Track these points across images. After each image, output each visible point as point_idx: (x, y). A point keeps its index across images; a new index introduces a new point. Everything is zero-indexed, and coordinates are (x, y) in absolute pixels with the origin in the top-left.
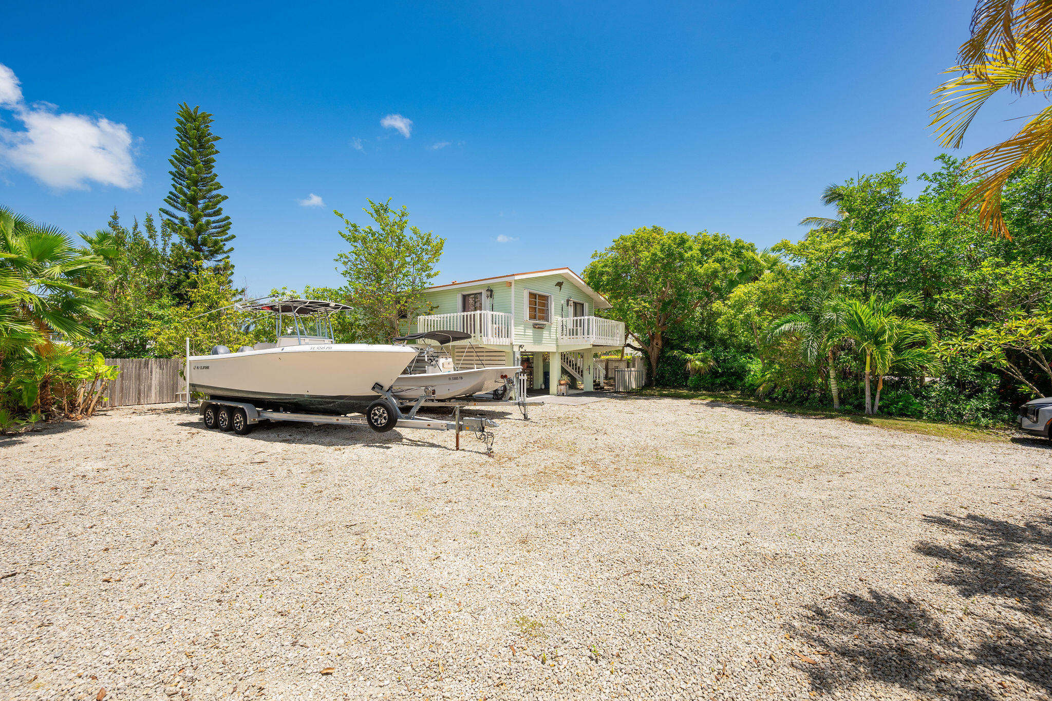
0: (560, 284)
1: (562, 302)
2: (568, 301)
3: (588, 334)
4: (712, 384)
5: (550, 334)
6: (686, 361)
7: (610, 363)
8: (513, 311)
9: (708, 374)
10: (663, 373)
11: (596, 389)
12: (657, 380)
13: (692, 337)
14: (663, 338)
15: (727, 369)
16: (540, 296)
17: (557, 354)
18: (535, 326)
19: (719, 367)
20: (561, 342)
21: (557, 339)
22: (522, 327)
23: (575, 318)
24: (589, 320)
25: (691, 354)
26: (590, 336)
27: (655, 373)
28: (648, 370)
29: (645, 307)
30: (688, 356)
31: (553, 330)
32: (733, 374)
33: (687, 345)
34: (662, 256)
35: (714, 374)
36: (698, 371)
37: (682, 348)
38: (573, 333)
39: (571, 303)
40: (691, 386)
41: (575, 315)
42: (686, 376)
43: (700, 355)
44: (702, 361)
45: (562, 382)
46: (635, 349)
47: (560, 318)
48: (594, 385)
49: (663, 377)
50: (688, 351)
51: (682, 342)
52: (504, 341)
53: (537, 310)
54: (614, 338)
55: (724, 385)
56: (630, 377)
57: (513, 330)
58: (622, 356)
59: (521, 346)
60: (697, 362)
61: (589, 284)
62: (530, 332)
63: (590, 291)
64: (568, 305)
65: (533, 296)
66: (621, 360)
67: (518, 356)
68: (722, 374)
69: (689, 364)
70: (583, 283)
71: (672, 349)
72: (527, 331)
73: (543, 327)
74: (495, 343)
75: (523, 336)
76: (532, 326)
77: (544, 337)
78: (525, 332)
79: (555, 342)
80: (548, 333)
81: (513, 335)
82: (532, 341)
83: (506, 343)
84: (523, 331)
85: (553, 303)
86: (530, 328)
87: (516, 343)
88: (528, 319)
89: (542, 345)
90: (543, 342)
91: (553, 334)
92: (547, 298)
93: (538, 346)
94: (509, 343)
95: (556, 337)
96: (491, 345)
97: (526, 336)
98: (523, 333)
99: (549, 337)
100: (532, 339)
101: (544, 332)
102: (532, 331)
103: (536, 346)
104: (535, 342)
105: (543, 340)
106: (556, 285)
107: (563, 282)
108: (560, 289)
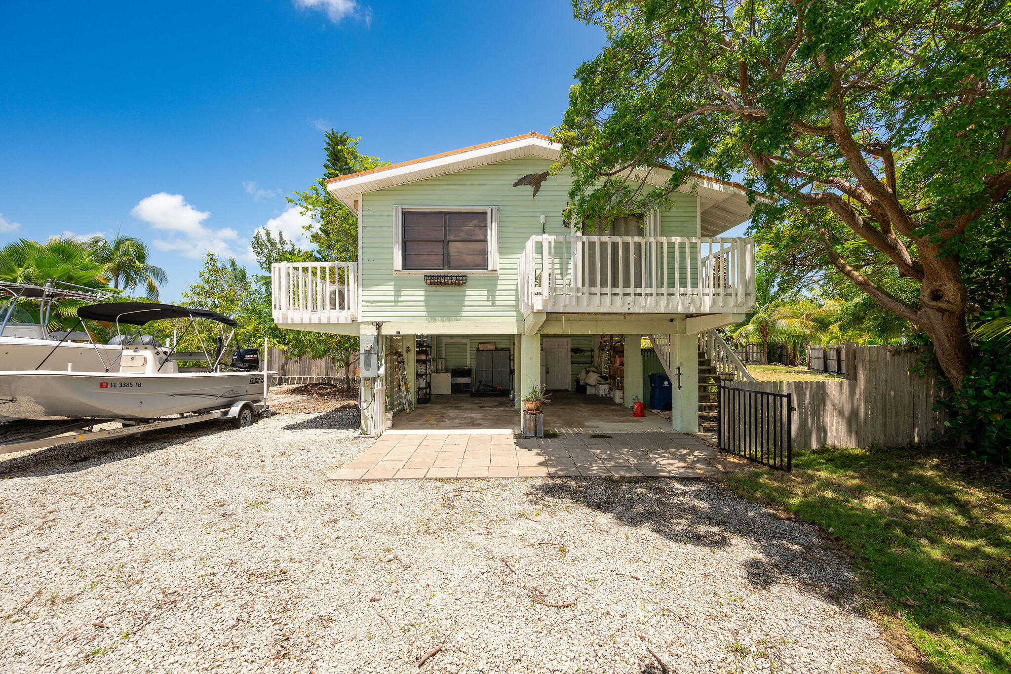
5: (491, 295)
8: (360, 256)
22: (389, 286)
31: (503, 286)
59: (377, 325)
64: (565, 223)
65: (413, 218)
67: (368, 344)
72: (403, 293)
73: (460, 282)
74: (306, 321)
75: (393, 304)
76: (423, 283)
77: (466, 303)
78: (398, 295)
79: (514, 313)
80: (485, 293)
81: (360, 303)
82: (424, 314)
83: (338, 319)
84: (393, 293)
85: (495, 225)
86: (413, 286)
87: (366, 319)
88: (400, 268)
89: (460, 320)
90: (464, 314)
91: (505, 296)
92: (482, 216)
93: (446, 324)
94: (346, 319)
95: (517, 300)
96: (292, 324)
97: (400, 304)
98: (392, 299)
99: (488, 303)
100: (424, 309)
101: (468, 293)
102: (422, 293)
103: (439, 324)
104: (432, 315)
105: (465, 308)
106: (515, 185)
107: (546, 174)
108: (536, 191)
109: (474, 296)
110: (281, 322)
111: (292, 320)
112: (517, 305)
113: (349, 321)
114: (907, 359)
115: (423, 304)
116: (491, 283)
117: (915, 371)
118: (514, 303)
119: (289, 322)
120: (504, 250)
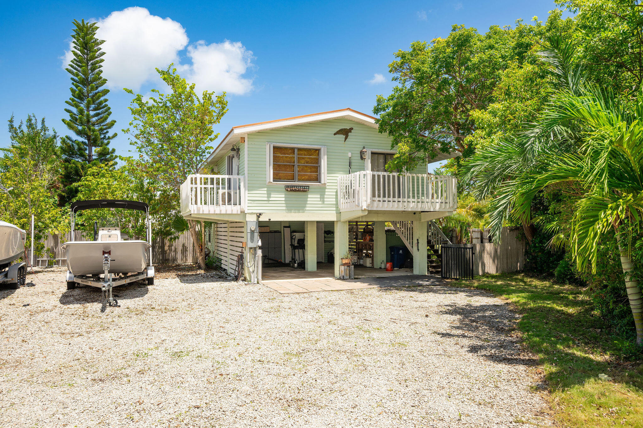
0: (345, 132)
1: (351, 155)
2: (362, 153)
5: (322, 198)
8: (246, 172)
16: (302, 150)
17: (339, 224)
18: (291, 189)
20: (346, 208)
22: (264, 191)
23: (376, 173)
31: (330, 192)
39: (368, 156)
47: (343, 177)
53: (296, 168)
57: (246, 195)
59: (259, 215)
60: (562, 236)
62: (280, 197)
64: (362, 158)
67: (253, 227)
72: (272, 196)
73: (305, 190)
74: (212, 212)
75: (266, 202)
76: (284, 190)
77: (308, 202)
78: (269, 196)
79: (335, 209)
80: (319, 196)
81: (247, 201)
82: (284, 208)
83: (232, 211)
84: (266, 195)
85: (326, 157)
86: (278, 192)
87: (250, 211)
88: (272, 180)
89: (303, 212)
90: (307, 209)
91: (330, 198)
92: (318, 151)
93: (297, 214)
94: (237, 211)
95: (337, 201)
96: (203, 214)
97: (270, 202)
98: (266, 199)
99: (320, 203)
100: (284, 205)
101: (309, 196)
102: (283, 196)
103: (293, 214)
104: (289, 208)
105: (308, 205)
106: (335, 134)
107: (352, 129)
108: (346, 139)
109: (312, 198)
110: (196, 212)
111: (203, 211)
112: (337, 204)
113: (239, 212)
114: (516, 232)
115: (284, 202)
116: (322, 191)
117: (518, 238)
118: (335, 202)
119: (201, 212)
120: (330, 171)
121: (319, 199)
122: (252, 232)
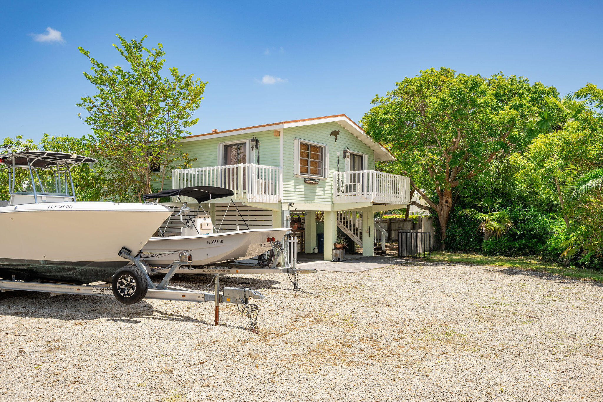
0: (335, 134)
1: (338, 154)
2: (345, 152)
3: (368, 190)
4: (510, 248)
5: (324, 190)
6: (480, 222)
7: (393, 224)
8: (282, 164)
9: (505, 236)
10: (454, 235)
11: (377, 254)
12: (446, 243)
13: (486, 194)
14: (453, 195)
15: (527, 230)
16: (312, 146)
17: (332, 214)
18: (306, 181)
19: (518, 228)
20: (337, 200)
21: (332, 196)
22: (292, 183)
23: (353, 172)
24: (368, 174)
25: (486, 213)
26: (370, 192)
27: (444, 236)
28: (437, 231)
29: (433, 159)
30: (482, 216)
31: (328, 185)
32: (534, 236)
33: (481, 203)
34: (452, 101)
35: (512, 236)
36: (493, 233)
37: (475, 207)
38: (351, 189)
39: (348, 155)
40: (486, 249)
41: (353, 168)
42: (480, 239)
43: (496, 215)
44: (499, 221)
45: (338, 246)
46: (421, 207)
47: (335, 173)
48: (375, 250)
49: (453, 239)
50: (481, 210)
51: (475, 200)
52: (271, 198)
53: (310, 163)
54: (398, 195)
55: (524, 249)
56: (416, 240)
57: (282, 186)
58: (407, 215)
59: (290, 205)
60: (493, 223)
61: (368, 133)
62: (301, 188)
63: (369, 141)
64: (344, 157)
65: (304, 146)
66: (406, 220)
67: (287, 215)
68: (521, 237)
69: (483, 225)
70: (362, 132)
71: (464, 207)
72: (297, 187)
73: (314, 183)
75: (293, 193)
77: (317, 194)
78: (295, 188)
79: (330, 200)
80: (322, 189)
81: (283, 192)
82: (304, 199)
83: (273, 200)
84: (293, 187)
85: (328, 154)
86: (301, 184)
87: (285, 201)
88: (299, 173)
89: (314, 203)
90: (316, 199)
91: (328, 191)
92: (321, 149)
93: (310, 205)
94: (275, 200)
95: (331, 193)
97: (296, 193)
98: (293, 190)
99: (323, 194)
100: (303, 196)
101: (317, 188)
102: (303, 187)
103: (308, 204)
104: (307, 199)
105: (316, 197)
106: (330, 135)
107: (339, 131)
108: (336, 139)
109: (319, 189)
113: (278, 202)
115: (303, 193)
116: (324, 184)
118: (330, 195)
119: (254, 201)
121: (322, 192)
122: (287, 219)
